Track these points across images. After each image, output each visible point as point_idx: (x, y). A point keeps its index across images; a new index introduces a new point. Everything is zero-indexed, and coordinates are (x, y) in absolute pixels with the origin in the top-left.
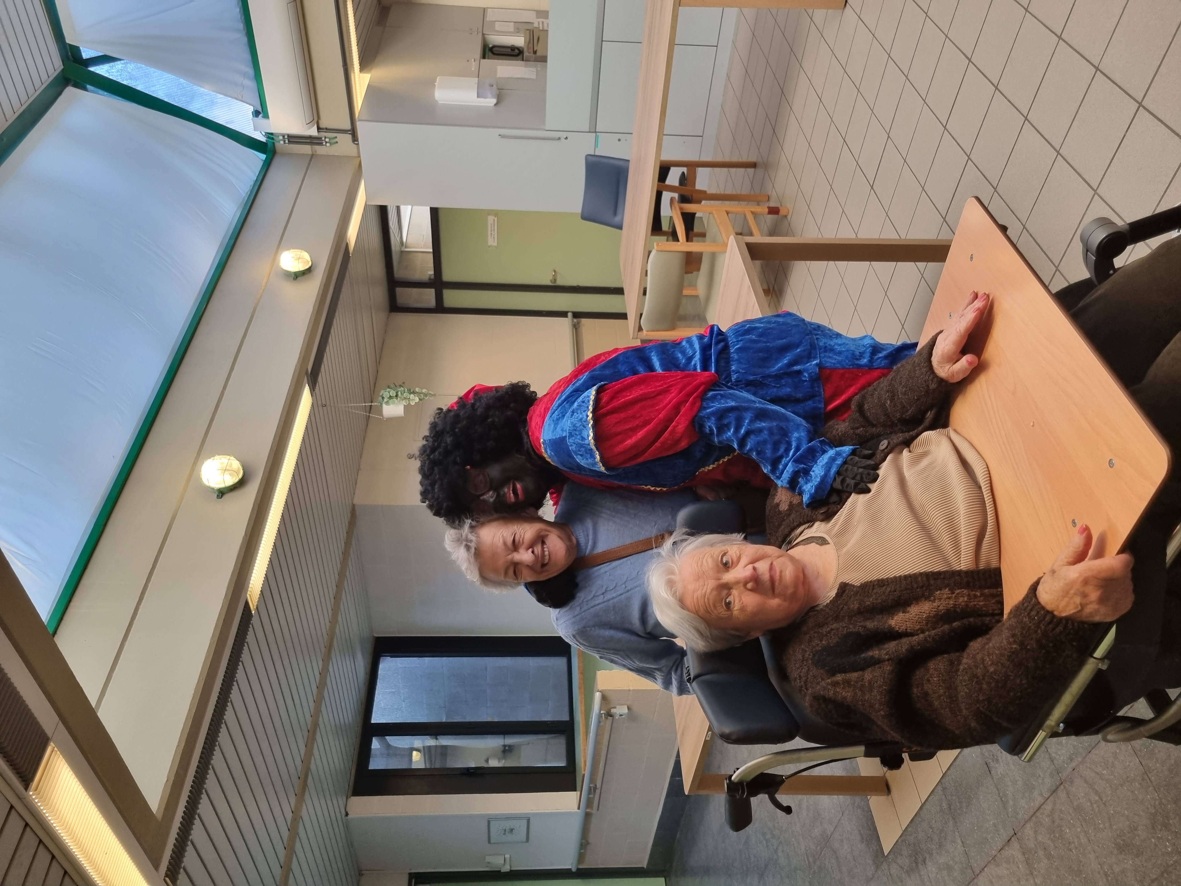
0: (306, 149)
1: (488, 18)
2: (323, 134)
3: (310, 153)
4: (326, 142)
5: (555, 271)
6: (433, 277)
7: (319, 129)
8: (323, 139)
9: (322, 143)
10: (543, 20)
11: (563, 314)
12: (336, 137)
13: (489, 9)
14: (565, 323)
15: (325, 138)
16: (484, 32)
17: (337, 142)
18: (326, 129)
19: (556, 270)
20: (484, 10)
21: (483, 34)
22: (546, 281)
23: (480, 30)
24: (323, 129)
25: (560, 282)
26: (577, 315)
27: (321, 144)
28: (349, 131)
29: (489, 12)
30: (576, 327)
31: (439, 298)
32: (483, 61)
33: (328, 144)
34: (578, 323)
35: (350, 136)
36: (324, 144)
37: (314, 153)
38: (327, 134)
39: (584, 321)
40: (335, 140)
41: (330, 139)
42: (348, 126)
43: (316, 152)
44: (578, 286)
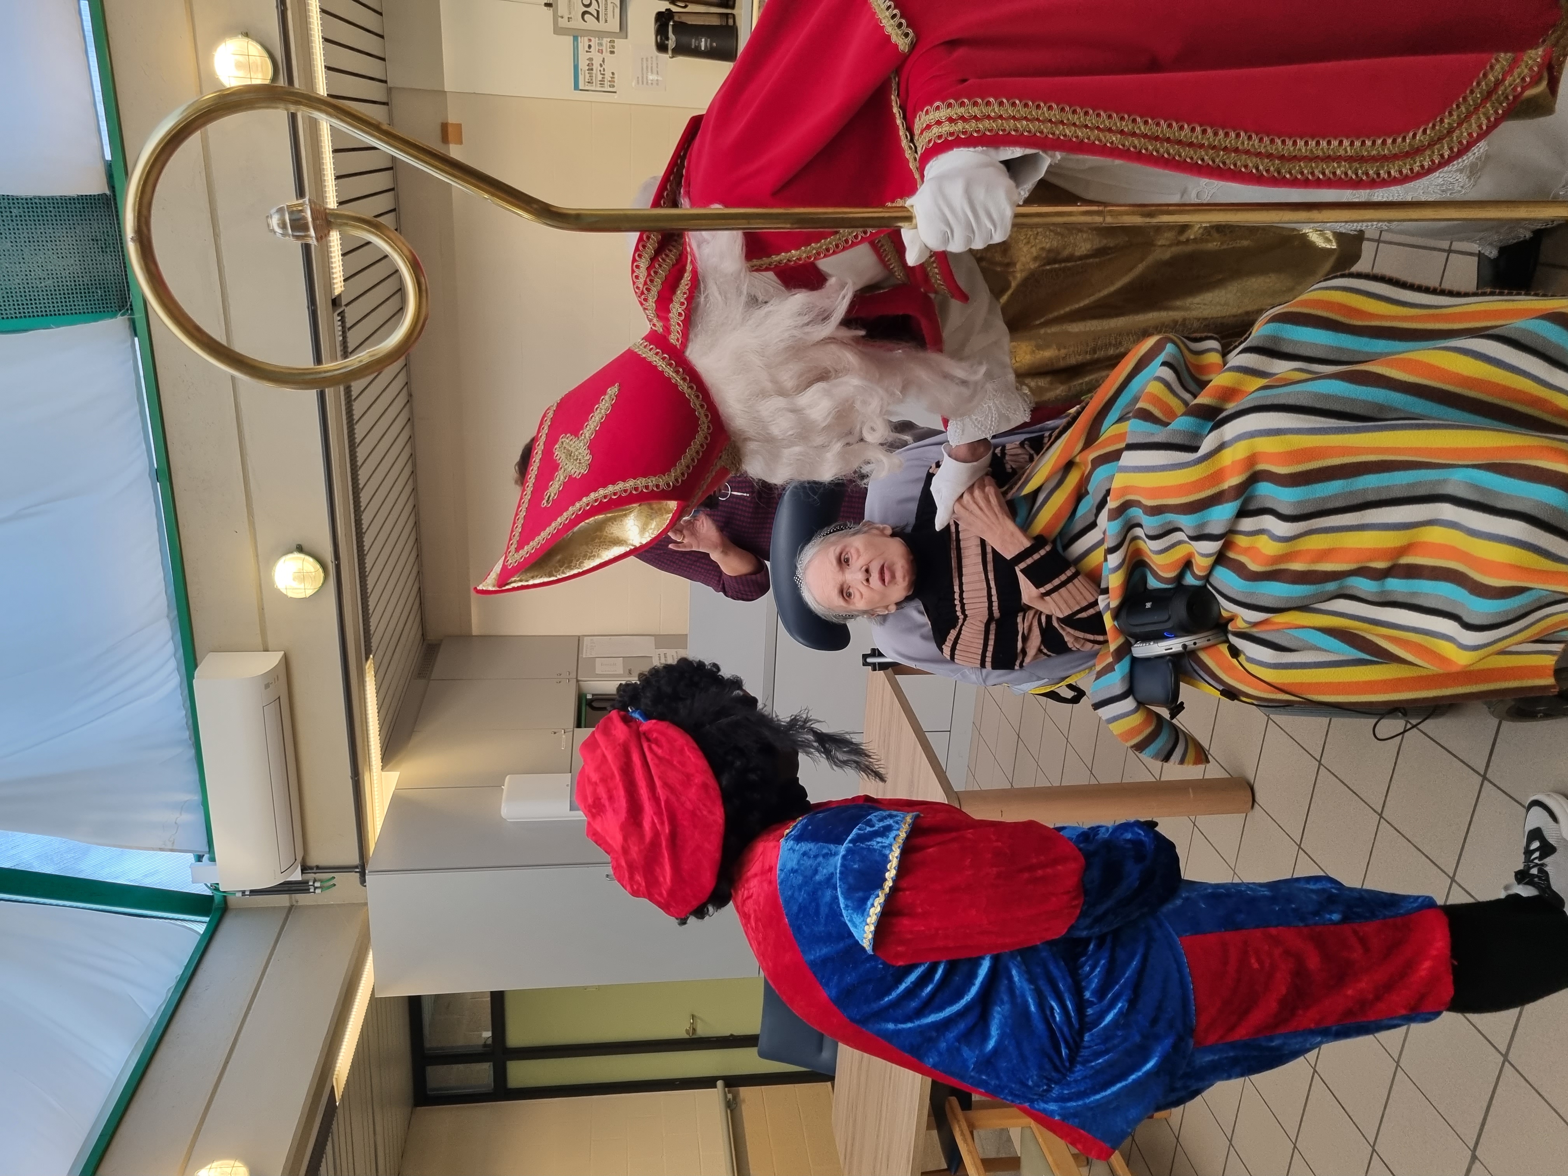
0: (283, 900)
1: (585, 654)
2: (310, 876)
3: (288, 904)
4: (315, 888)
5: (693, 1017)
6: (490, 1042)
7: (305, 869)
8: (311, 883)
9: (309, 889)
10: (665, 651)
11: (707, 1082)
12: (334, 878)
13: (585, 638)
14: (715, 1096)
15: (314, 882)
16: (579, 678)
17: (335, 885)
18: (318, 867)
19: (695, 1014)
20: (579, 639)
21: (578, 681)
22: (679, 1031)
23: (574, 675)
24: (311, 868)
25: (703, 1031)
26: (733, 1082)
27: (307, 891)
28: (356, 867)
29: (586, 641)
30: (732, 1106)
31: (500, 1074)
32: (577, 730)
33: (318, 891)
34: (735, 1097)
35: (358, 874)
36: (312, 890)
37: (294, 903)
38: (318, 876)
39: (745, 1092)
40: (332, 883)
41: (321, 881)
42: (355, 860)
43: (297, 901)
44: (732, 1035)
